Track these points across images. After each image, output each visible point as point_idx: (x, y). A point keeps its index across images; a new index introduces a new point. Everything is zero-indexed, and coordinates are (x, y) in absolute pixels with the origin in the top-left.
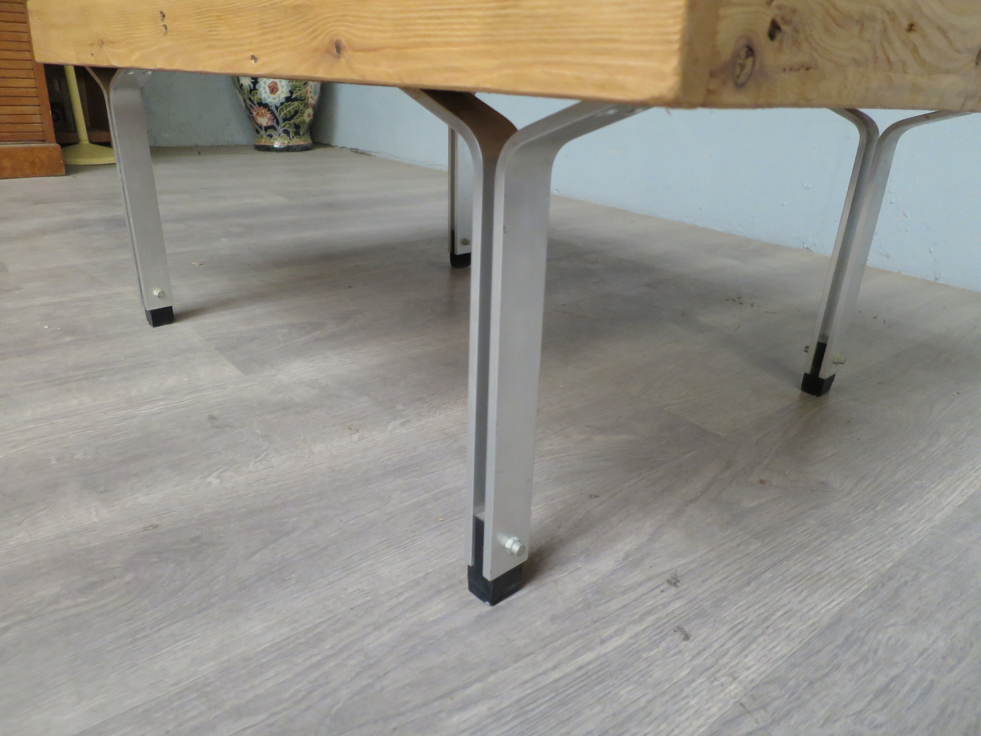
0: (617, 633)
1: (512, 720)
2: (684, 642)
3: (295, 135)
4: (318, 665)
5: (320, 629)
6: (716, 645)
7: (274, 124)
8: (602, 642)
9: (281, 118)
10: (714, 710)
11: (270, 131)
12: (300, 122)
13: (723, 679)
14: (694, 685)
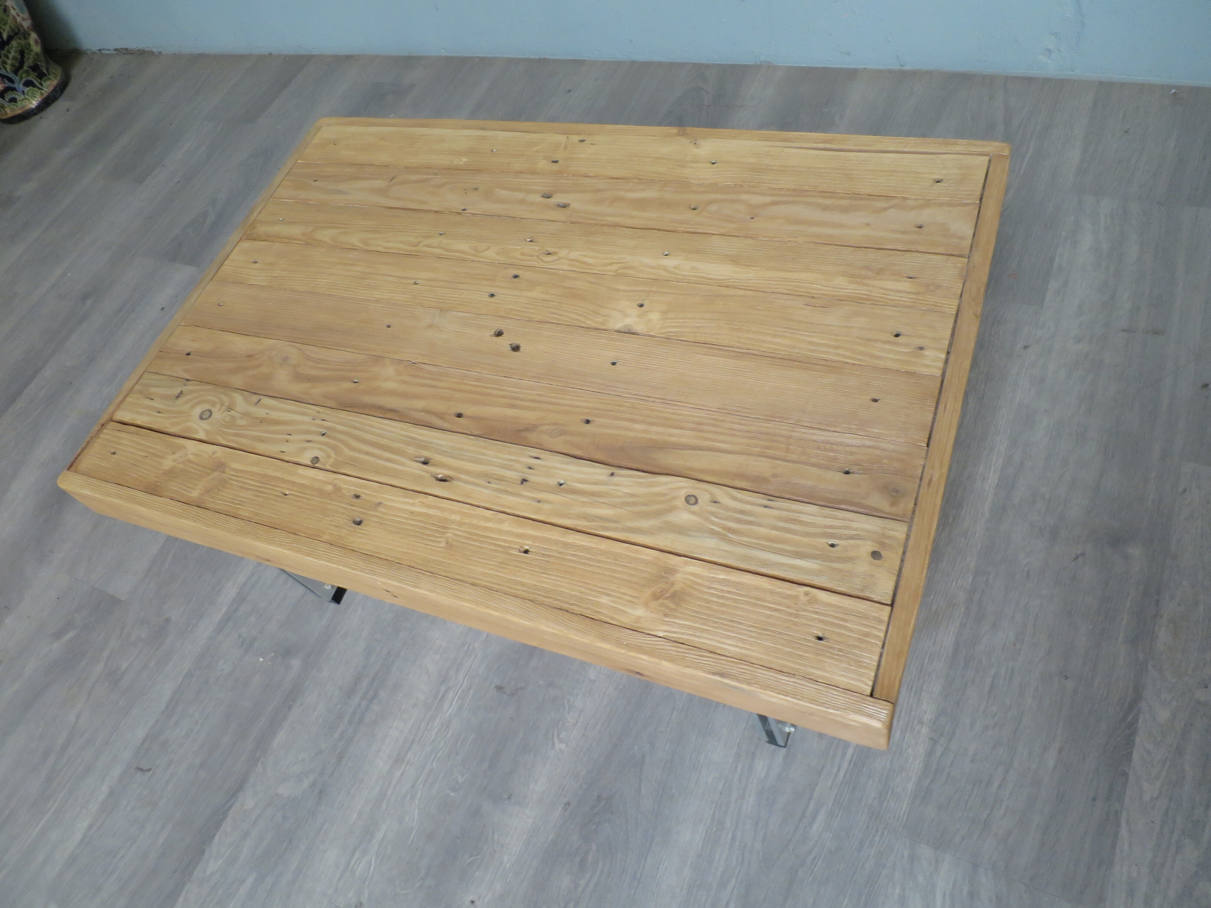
1: (839, 810)
3: (41, 80)
5: (717, 817)
7: (8, 84)
9: (10, 72)
10: (921, 749)
11: (7, 95)
12: (35, 60)
13: (917, 728)
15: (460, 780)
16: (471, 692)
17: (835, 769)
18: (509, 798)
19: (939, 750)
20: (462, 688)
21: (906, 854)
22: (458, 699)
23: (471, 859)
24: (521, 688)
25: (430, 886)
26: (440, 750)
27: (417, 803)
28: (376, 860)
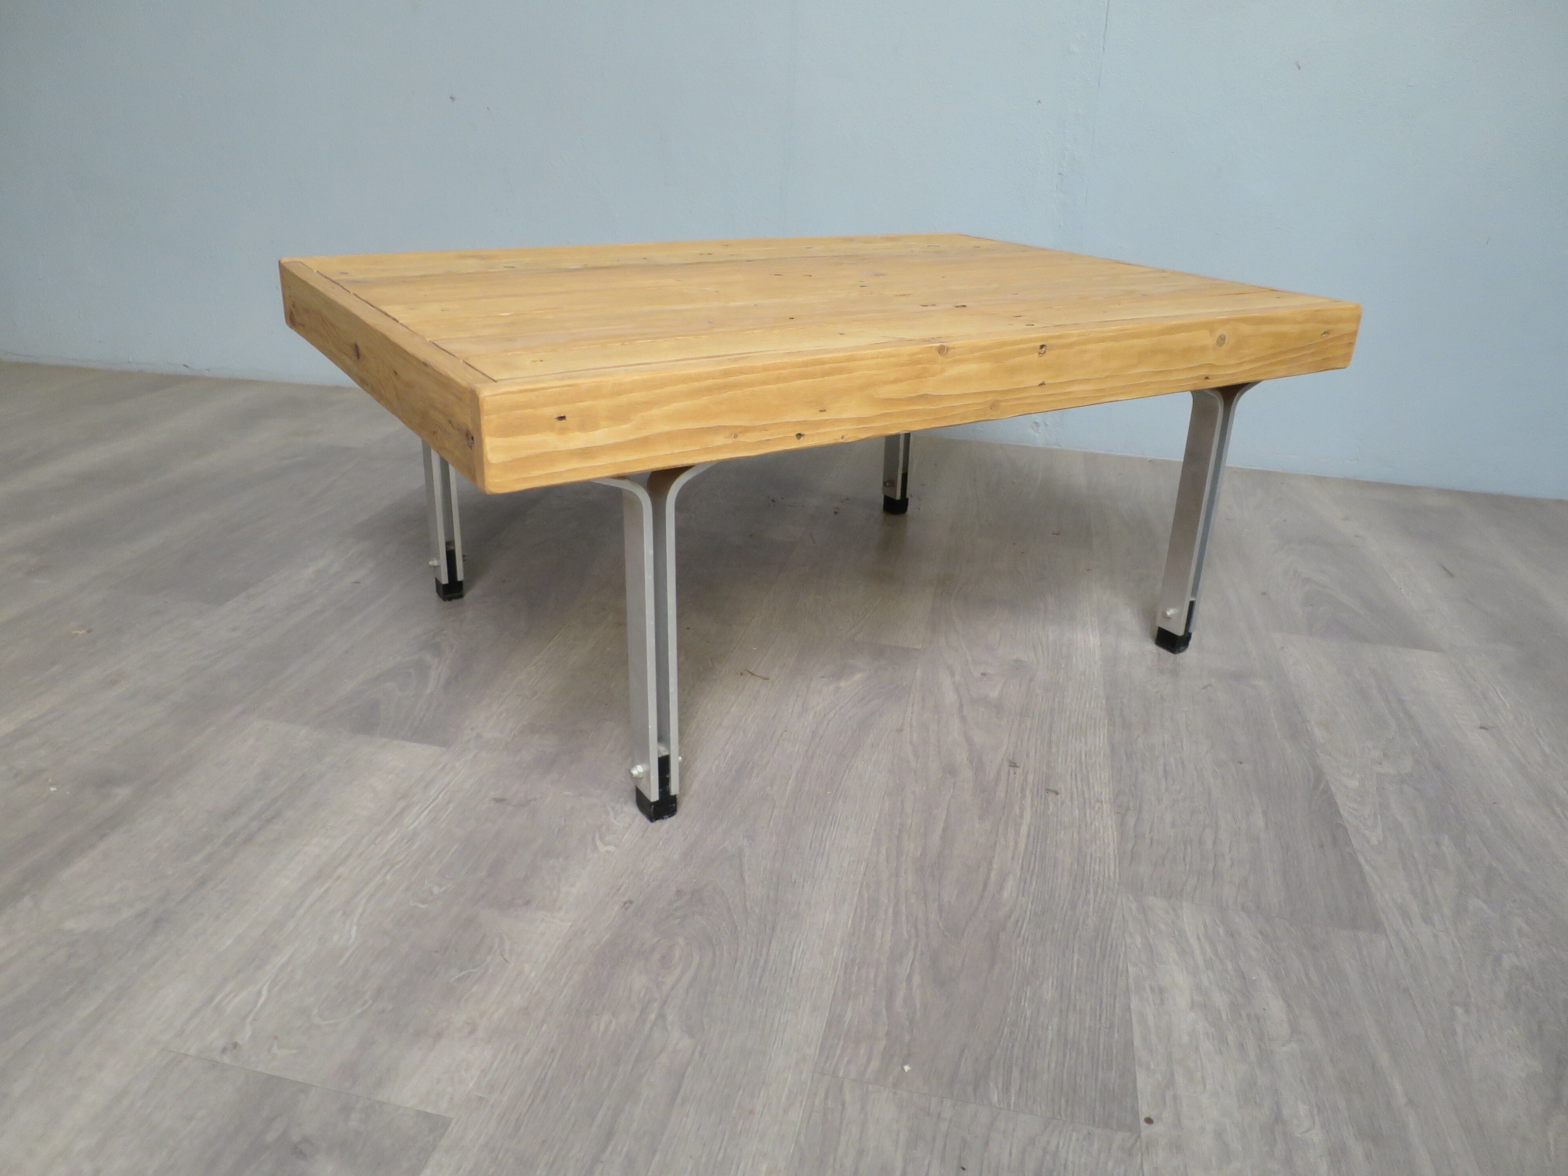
0: (1022, 808)
1: (1031, 878)
2: (1058, 796)
4: (897, 914)
5: (866, 896)
8: (1021, 817)
10: (1109, 822)
13: (1097, 806)
14: (1088, 815)
15: (436, 890)
16: (452, 806)
17: (1012, 844)
18: (526, 904)
19: (1131, 821)
20: (435, 803)
21: (1134, 906)
22: (428, 813)
23: (462, 974)
24: (535, 799)
25: (383, 1011)
26: (399, 862)
27: (355, 919)
28: (269, 991)
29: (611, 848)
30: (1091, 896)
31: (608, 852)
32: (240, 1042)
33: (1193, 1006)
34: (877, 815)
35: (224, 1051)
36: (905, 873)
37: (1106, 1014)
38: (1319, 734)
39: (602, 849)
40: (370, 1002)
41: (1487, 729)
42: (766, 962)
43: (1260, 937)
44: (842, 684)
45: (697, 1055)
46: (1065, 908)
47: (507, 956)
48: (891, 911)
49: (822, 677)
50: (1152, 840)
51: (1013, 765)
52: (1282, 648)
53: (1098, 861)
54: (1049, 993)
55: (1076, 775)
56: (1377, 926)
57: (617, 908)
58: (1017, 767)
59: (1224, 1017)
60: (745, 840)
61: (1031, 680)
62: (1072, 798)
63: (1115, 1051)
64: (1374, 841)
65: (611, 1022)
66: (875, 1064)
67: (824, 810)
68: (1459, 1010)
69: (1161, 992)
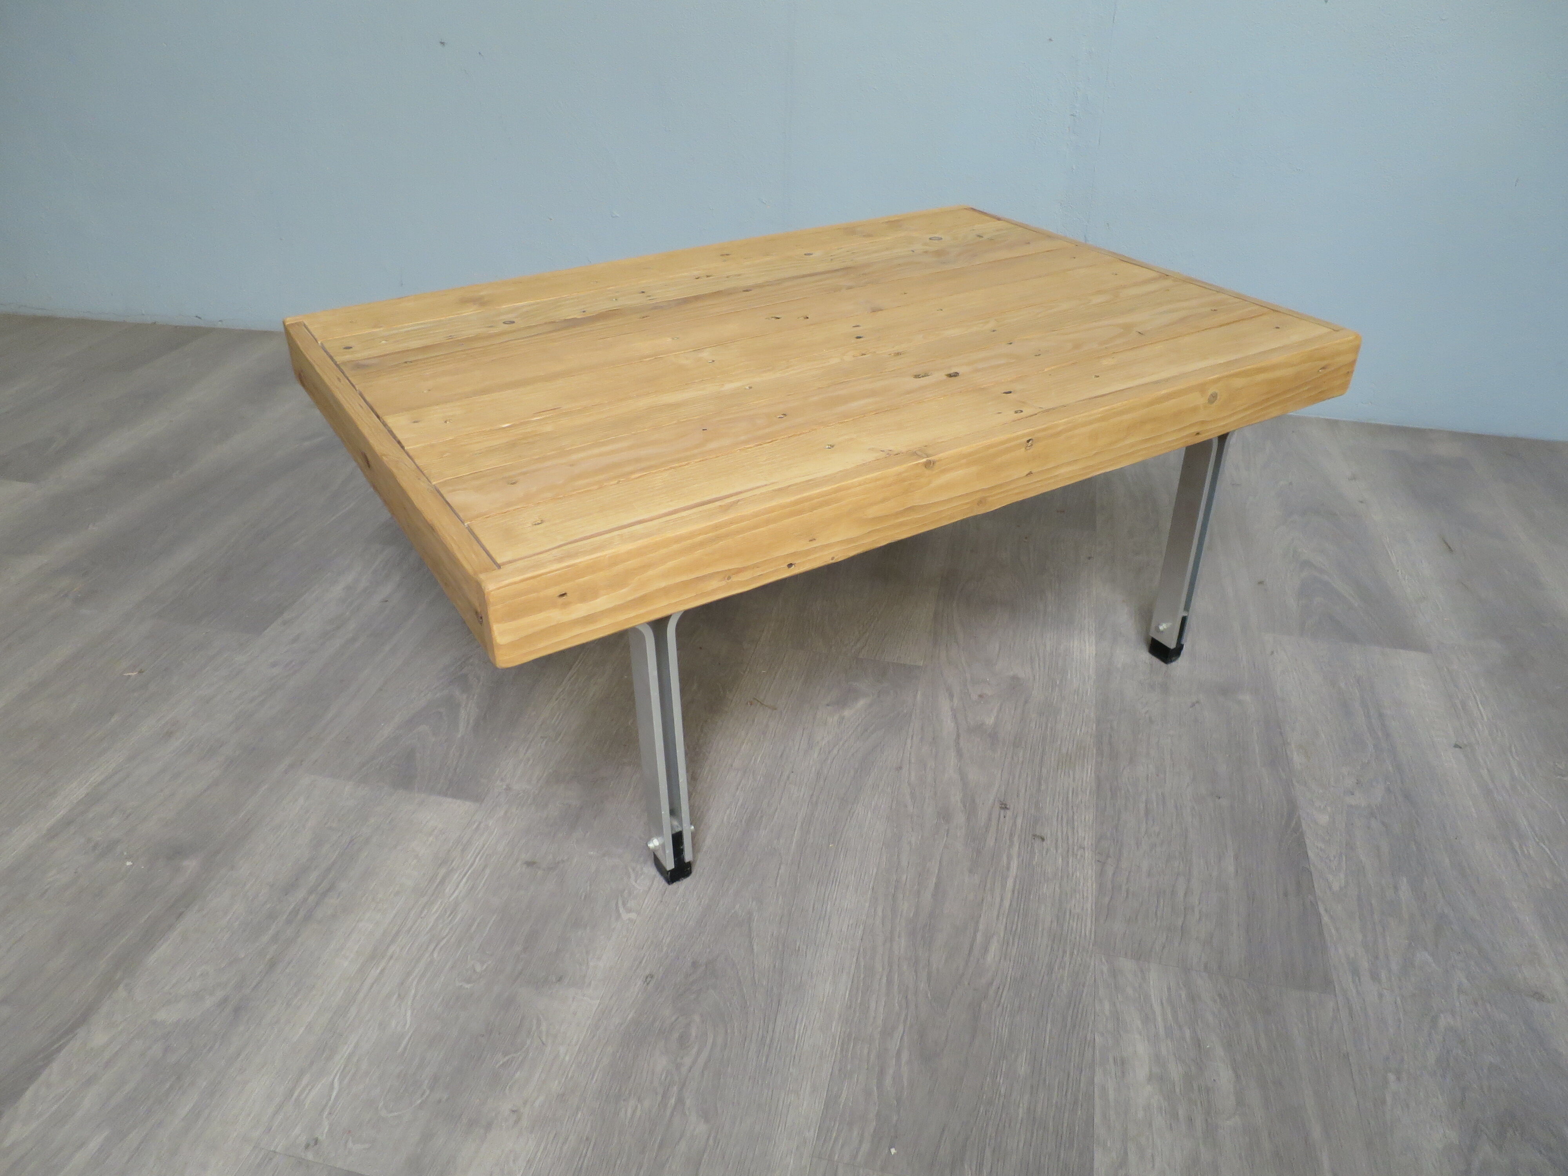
0: (1009, 858)
1: (1013, 939)
2: (1044, 843)
4: (890, 982)
5: (862, 964)
6: (1060, 834)
8: (1008, 869)
10: (1090, 871)
13: (1079, 853)
14: (1070, 864)
15: (478, 968)
16: (488, 871)
17: (998, 900)
18: (559, 981)
19: (1110, 871)
20: (472, 869)
21: (1105, 969)
22: (467, 881)
23: (507, 1058)
24: (563, 861)
25: (440, 1101)
26: (444, 938)
27: (409, 1003)
28: (341, 1081)
29: (633, 916)
30: (1067, 958)
31: (630, 920)
32: (320, 1138)
33: (1150, 1078)
34: (875, 870)
35: (307, 1146)
36: (899, 937)
37: (1072, 1090)
38: (1297, 759)
39: (625, 916)
40: (428, 1092)
41: (1461, 748)
42: (771, 1040)
43: (1218, 1001)
44: (847, 713)
45: (711, 1142)
46: (1042, 972)
47: (544, 1039)
48: (884, 980)
49: (828, 705)
50: (1127, 891)
51: (1004, 807)
52: (1272, 653)
53: (1076, 917)
54: (1023, 1069)
55: (1062, 817)
56: (1327, 984)
57: (639, 982)
58: (1007, 809)
59: (1178, 1090)
60: (754, 903)
61: (1026, 702)
62: (1056, 844)
63: (1077, 1129)
64: (1336, 887)
65: (637, 1107)
66: (866, 1147)
67: (826, 866)
68: (1391, 1077)
69: (1122, 1063)
